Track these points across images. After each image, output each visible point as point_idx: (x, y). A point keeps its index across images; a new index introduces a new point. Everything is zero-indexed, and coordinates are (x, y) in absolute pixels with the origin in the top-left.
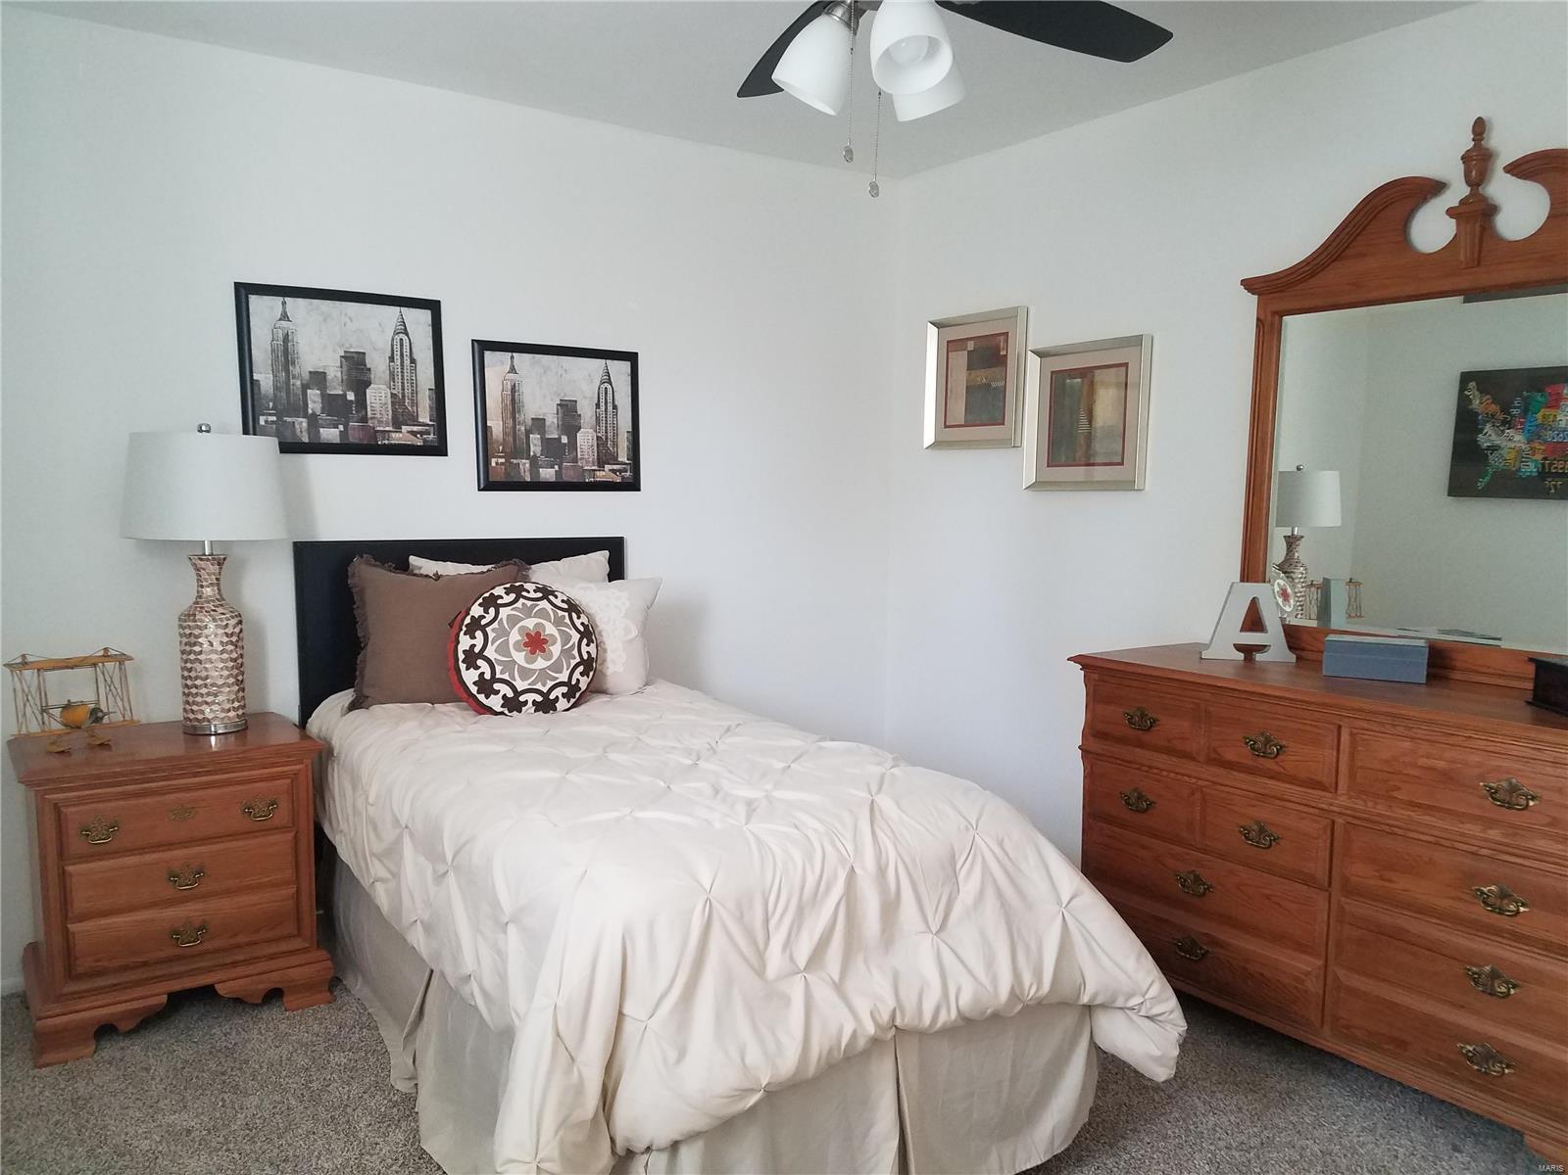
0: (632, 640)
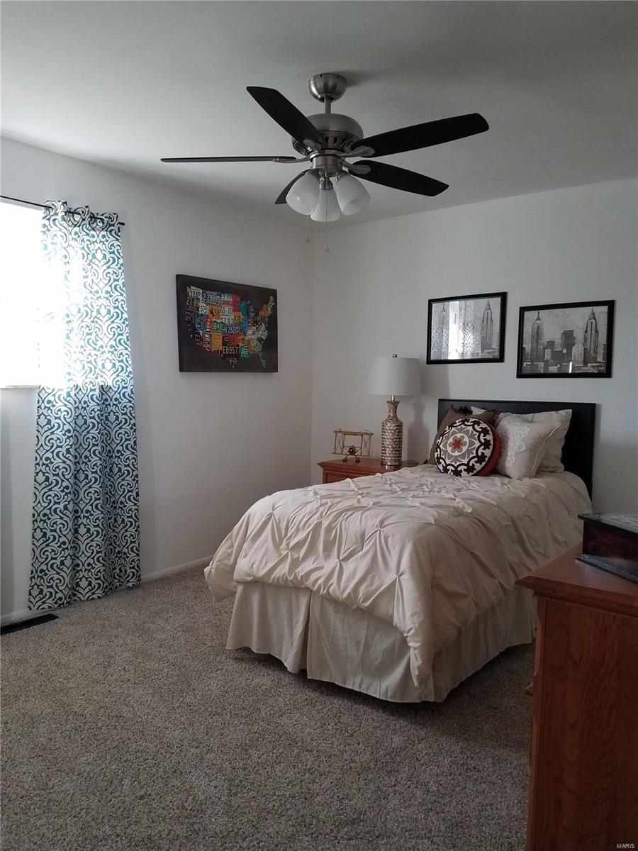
0: (521, 452)
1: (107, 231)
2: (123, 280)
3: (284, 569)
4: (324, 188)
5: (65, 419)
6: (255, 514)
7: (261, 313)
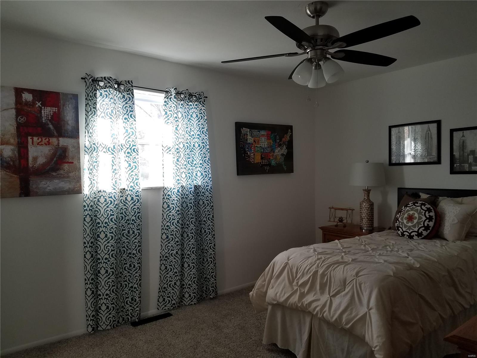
0: (454, 224)
1: (198, 102)
2: (207, 128)
3: (295, 299)
4: (316, 69)
5: (176, 204)
6: (278, 262)
7: (283, 139)
